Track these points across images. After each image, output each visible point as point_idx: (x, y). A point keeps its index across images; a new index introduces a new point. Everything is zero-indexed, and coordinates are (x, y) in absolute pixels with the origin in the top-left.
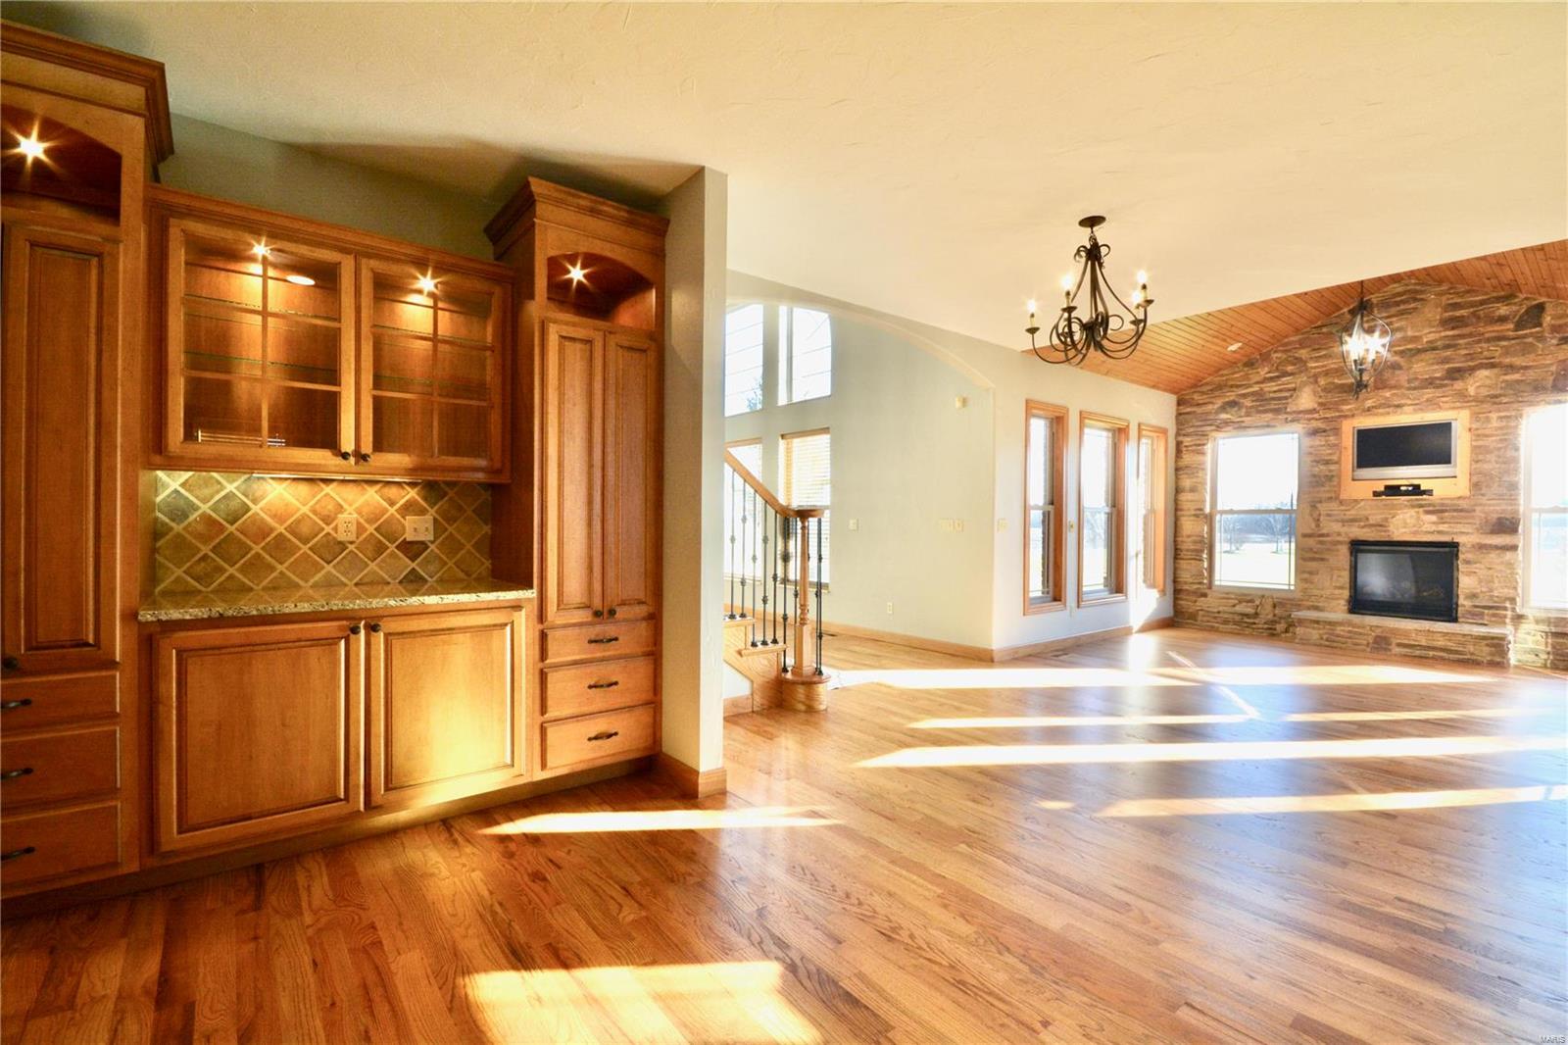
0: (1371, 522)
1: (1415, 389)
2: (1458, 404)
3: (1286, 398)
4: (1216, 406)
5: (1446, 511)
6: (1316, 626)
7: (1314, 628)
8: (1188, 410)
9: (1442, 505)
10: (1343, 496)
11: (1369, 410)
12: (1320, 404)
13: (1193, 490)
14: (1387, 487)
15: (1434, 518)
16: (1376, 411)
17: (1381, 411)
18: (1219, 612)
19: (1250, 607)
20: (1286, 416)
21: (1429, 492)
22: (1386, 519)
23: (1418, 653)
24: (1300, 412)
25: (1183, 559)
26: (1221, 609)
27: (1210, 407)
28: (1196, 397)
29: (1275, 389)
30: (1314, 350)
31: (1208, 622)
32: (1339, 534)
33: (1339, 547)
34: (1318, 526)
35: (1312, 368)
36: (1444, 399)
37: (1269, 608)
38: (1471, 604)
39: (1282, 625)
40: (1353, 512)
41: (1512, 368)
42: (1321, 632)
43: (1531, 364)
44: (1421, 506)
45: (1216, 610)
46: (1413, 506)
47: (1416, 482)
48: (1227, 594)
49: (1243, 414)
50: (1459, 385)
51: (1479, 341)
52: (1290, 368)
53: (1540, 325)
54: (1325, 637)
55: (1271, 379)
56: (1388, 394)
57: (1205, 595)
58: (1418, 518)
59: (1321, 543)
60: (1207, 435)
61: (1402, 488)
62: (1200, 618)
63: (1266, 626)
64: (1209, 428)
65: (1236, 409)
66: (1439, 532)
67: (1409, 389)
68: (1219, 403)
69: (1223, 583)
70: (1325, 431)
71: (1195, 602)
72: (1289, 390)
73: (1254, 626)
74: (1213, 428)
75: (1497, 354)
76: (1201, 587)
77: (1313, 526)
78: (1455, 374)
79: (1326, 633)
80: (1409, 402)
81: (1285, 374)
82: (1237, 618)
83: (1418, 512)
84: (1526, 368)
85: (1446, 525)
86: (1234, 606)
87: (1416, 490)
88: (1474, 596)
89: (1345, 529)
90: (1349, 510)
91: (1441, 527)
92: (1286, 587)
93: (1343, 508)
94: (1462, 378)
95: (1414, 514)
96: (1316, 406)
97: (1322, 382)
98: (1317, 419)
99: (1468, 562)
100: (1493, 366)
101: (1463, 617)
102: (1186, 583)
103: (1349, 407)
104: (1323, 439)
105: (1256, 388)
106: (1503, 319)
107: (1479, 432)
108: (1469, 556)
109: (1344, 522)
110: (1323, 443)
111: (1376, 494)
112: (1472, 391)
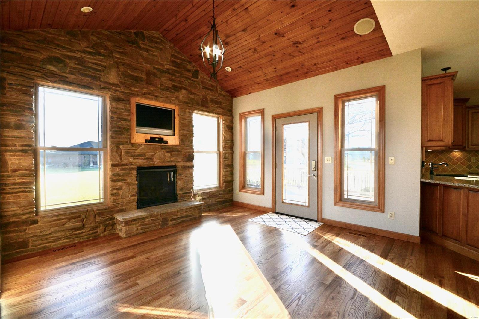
0: (147, 157)
1: (163, 90)
2: (177, 102)
3: (100, 71)
4: (42, 57)
5: (174, 151)
6: (134, 222)
7: (133, 225)
8: (14, 49)
9: (173, 148)
10: (133, 141)
11: (145, 94)
12: (121, 82)
13: (19, 126)
14: (151, 138)
15: (169, 155)
16: (147, 96)
17: (150, 96)
18: (50, 234)
19: (78, 222)
20: (101, 83)
21: (167, 142)
22: (153, 155)
23: (178, 221)
24: (110, 84)
25: (9, 193)
26: (53, 229)
27: (37, 55)
28: (22, 40)
29: (94, 61)
30: (116, 46)
31: (41, 244)
32: (131, 164)
33: (133, 171)
34: (121, 159)
35: (116, 57)
36: (173, 99)
37: (92, 219)
38: (182, 193)
39: (101, 228)
40: (138, 151)
41: (191, 93)
42: (137, 225)
43: (196, 93)
44: (166, 149)
45: (48, 232)
46: (162, 149)
47: (162, 136)
48: (58, 216)
49: (67, 71)
50: (176, 94)
51: (183, 77)
52: (102, 51)
53: (197, 78)
54: (140, 228)
55: (90, 53)
56: (152, 89)
57: (36, 222)
58: (164, 155)
59: (123, 169)
60: (34, 79)
61: (157, 139)
62: (30, 244)
63: (91, 232)
64: (36, 74)
65: (62, 65)
66: (172, 161)
67: (161, 89)
68: (44, 55)
69: (48, 208)
70: (123, 100)
71: (26, 230)
72: (102, 66)
73: (81, 235)
74: (40, 74)
75: (187, 85)
76: (31, 215)
77: (119, 159)
78: (176, 89)
79: (141, 225)
80: (161, 96)
81: (99, 54)
82: (68, 233)
83: (164, 151)
84: (195, 94)
85: (174, 158)
86: (64, 225)
87: (161, 140)
88: (182, 189)
89: (135, 161)
90: (136, 150)
91: (173, 159)
92: (98, 201)
93: (133, 148)
94: (178, 91)
95: (163, 152)
96: (118, 83)
97: (122, 69)
98: (119, 92)
99: (180, 174)
100: (186, 89)
101: (180, 199)
102: (14, 215)
103: (136, 89)
104: (123, 105)
105: (78, 55)
106: (189, 71)
107: (183, 117)
108: (181, 172)
109: (135, 157)
110: (123, 108)
111: (147, 141)
112: (181, 98)
